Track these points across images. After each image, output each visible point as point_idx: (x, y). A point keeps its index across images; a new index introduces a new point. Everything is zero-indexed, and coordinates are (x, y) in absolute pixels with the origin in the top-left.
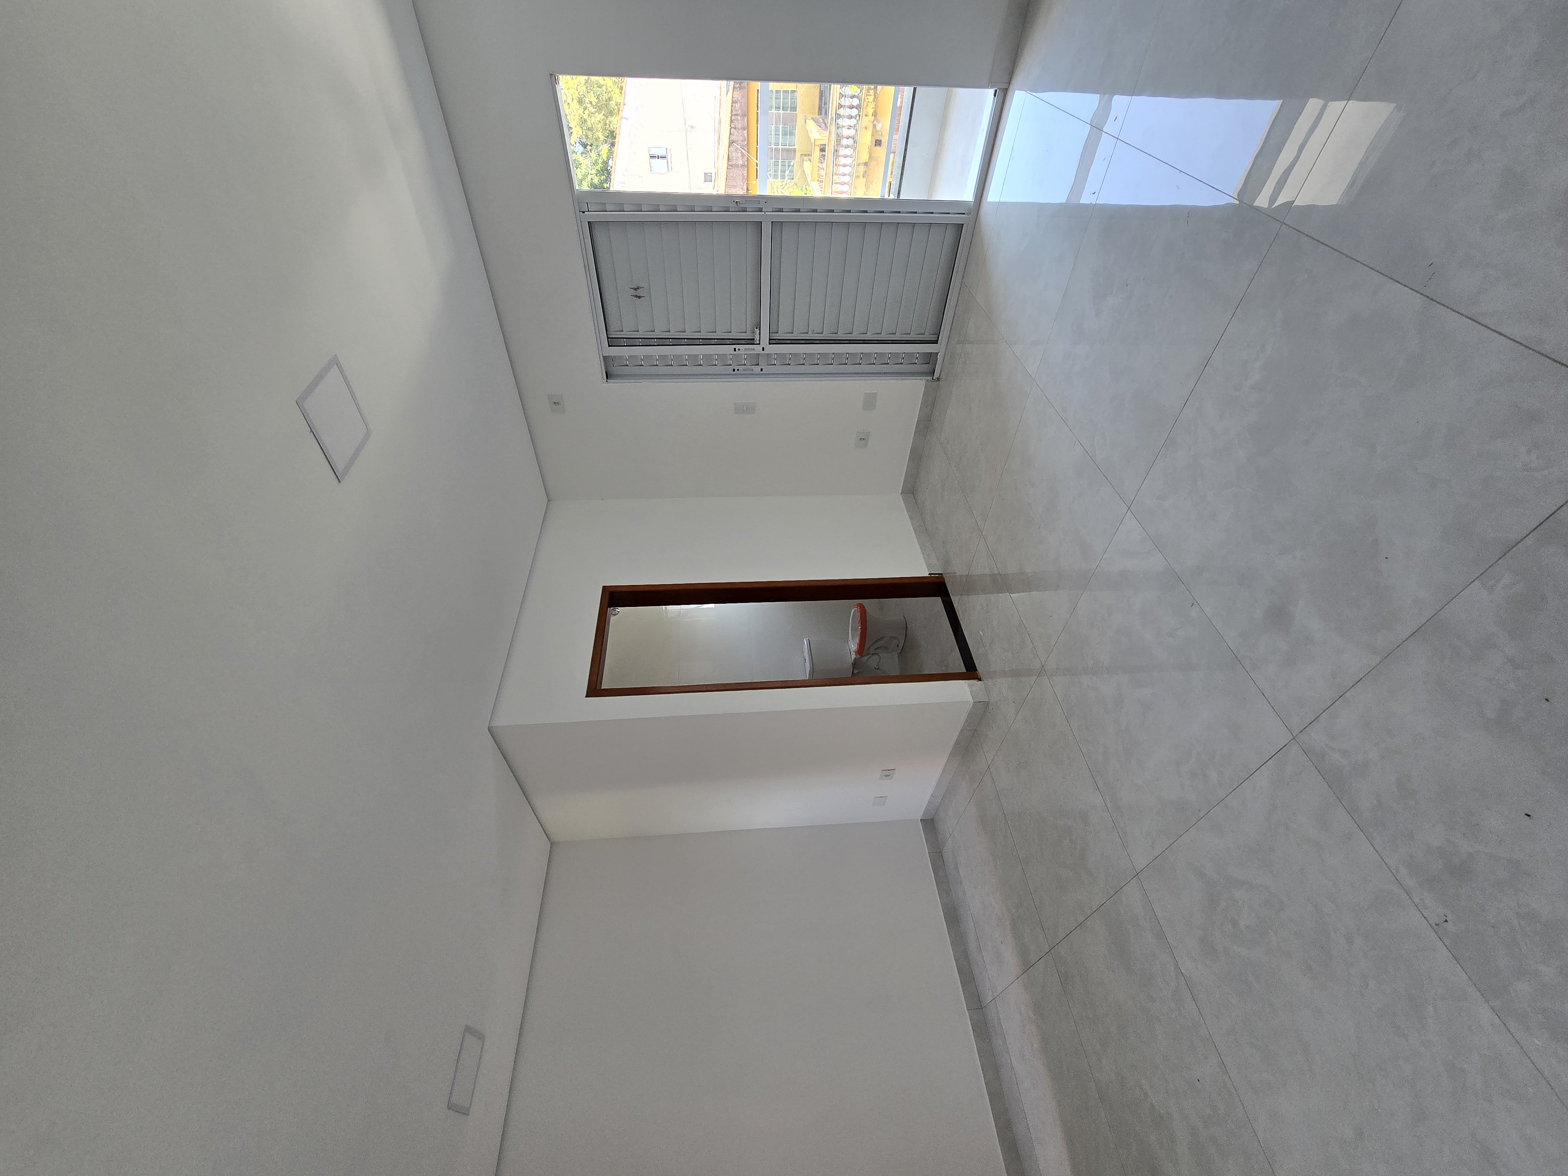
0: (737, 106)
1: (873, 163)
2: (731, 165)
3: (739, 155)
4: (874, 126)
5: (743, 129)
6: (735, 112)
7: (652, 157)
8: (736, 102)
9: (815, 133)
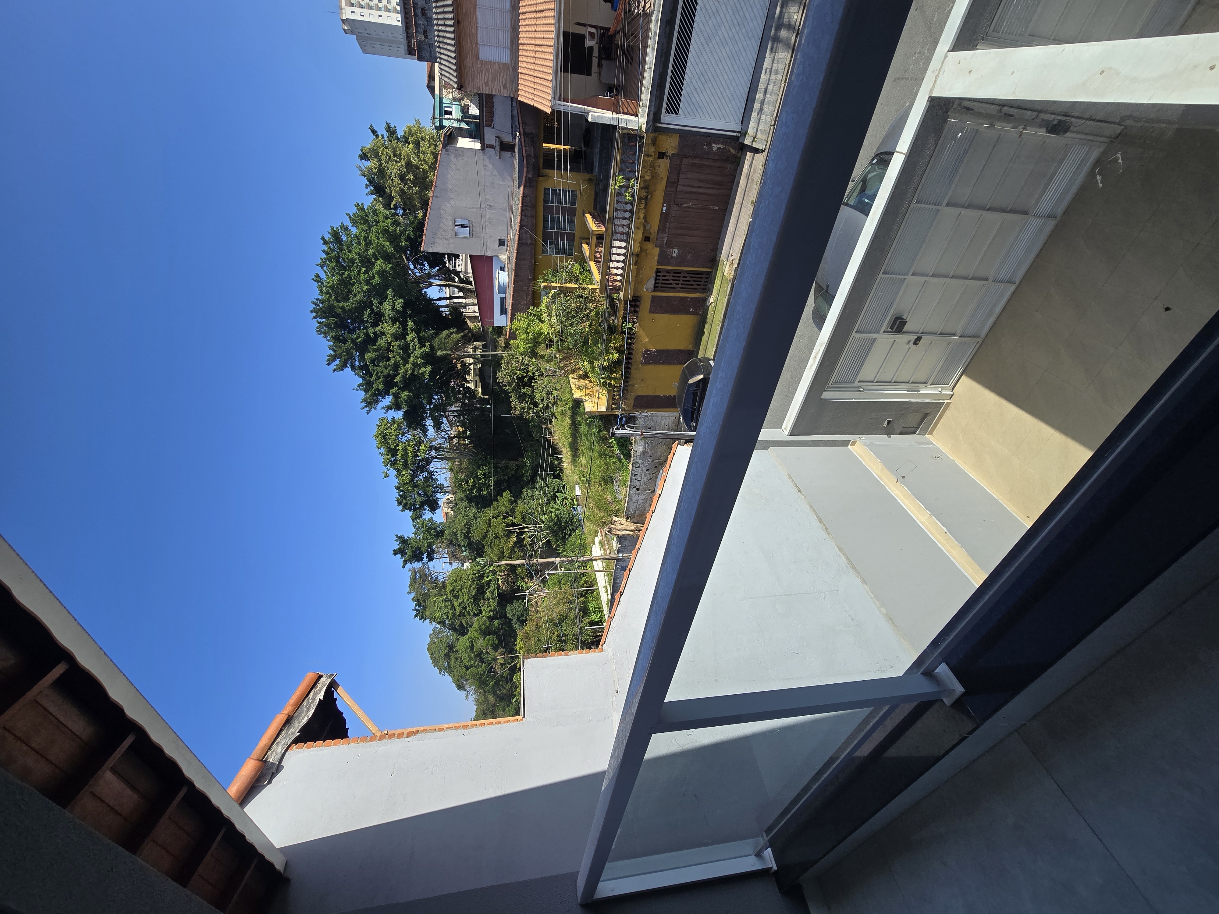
0: (528, 199)
1: (643, 254)
2: (522, 244)
3: (528, 236)
4: (645, 226)
5: (532, 216)
6: (525, 204)
7: (456, 225)
8: (526, 197)
9: (592, 224)
